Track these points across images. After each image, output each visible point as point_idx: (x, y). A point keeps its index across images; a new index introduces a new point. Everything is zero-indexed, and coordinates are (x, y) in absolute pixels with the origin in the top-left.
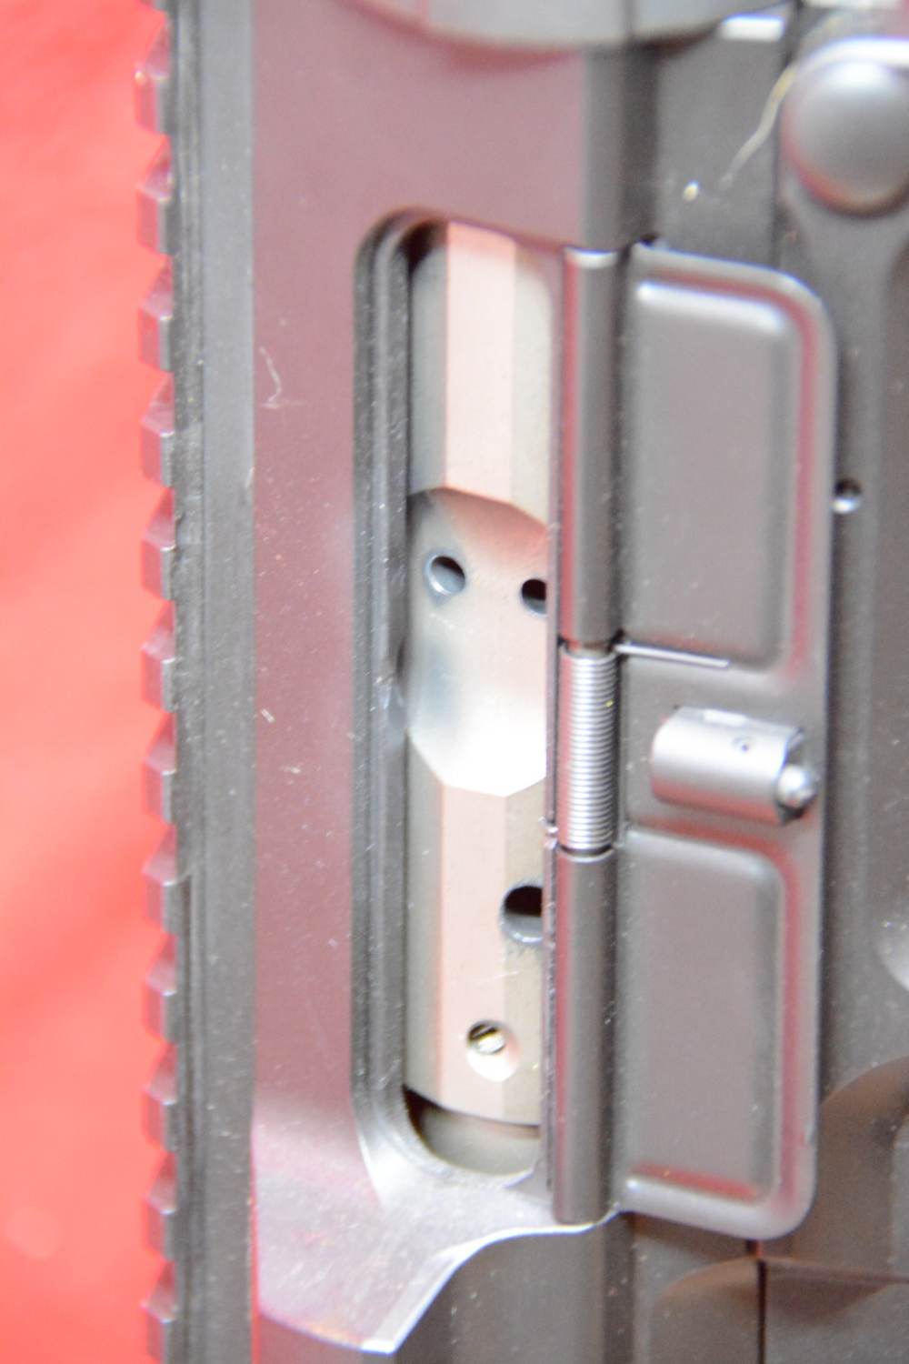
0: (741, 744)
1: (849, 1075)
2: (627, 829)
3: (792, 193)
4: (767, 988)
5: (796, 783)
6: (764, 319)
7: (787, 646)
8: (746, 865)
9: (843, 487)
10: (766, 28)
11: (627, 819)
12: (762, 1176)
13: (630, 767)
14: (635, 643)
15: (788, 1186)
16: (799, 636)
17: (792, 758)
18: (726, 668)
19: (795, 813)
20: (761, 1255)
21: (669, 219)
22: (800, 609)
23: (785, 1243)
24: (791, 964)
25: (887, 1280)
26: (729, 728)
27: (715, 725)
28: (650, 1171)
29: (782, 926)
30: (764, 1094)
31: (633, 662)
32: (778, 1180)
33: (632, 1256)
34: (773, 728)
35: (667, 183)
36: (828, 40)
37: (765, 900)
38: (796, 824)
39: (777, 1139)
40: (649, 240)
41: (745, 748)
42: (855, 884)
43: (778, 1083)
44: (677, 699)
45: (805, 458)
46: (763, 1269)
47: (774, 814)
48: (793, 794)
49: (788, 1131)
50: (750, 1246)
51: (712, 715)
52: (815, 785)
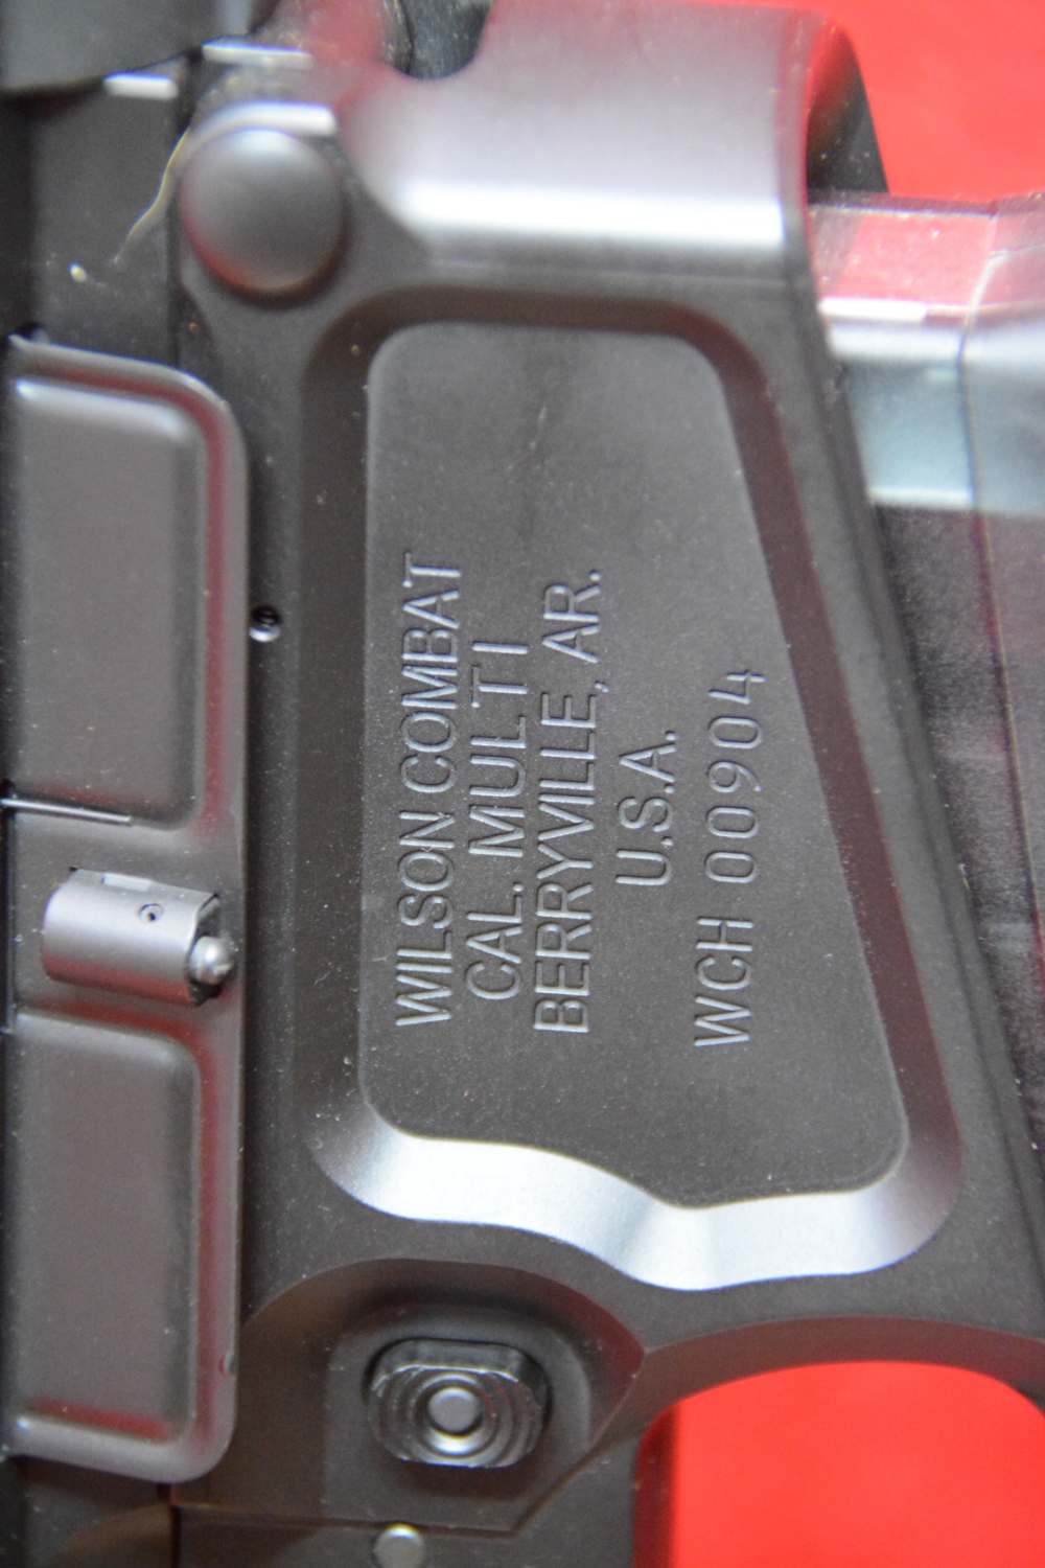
0: (146, 912)
1: (277, 1290)
2: (16, 1011)
3: (192, 277)
4: (181, 1193)
5: (211, 955)
6: (165, 421)
7: (199, 798)
8: (156, 1052)
9: (260, 614)
10: (158, 86)
11: (17, 999)
12: (175, 1411)
13: (19, 939)
14: (23, 796)
15: (205, 1421)
16: (212, 788)
17: (205, 929)
18: (127, 824)
19: (209, 990)
20: (175, 1501)
21: (53, 305)
22: (213, 757)
23: (203, 1486)
24: (208, 1164)
25: (321, 1523)
26: (133, 893)
27: (117, 890)
28: (45, 1408)
29: (197, 1121)
30: (178, 1317)
31: (21, 817)
32: (193, 1414)
33: (24, 1508)
34: (184, 892)
35: (50, 264)
36: (229, 102)
37: (178, 1090)
38: (211, 1003)
39: (193, 1368)
40: (27, 331)
41: (152, 917)
42: (282, 1071)
43: (194, 1302)
44: (72, 862)
45: (215, 583)
46: (176, 1515)
47: (185, 992)
48: (208, 970)
49: (206, 1358)
50: (162, 1490)
51: (113, 879)
52: (232, 958)
